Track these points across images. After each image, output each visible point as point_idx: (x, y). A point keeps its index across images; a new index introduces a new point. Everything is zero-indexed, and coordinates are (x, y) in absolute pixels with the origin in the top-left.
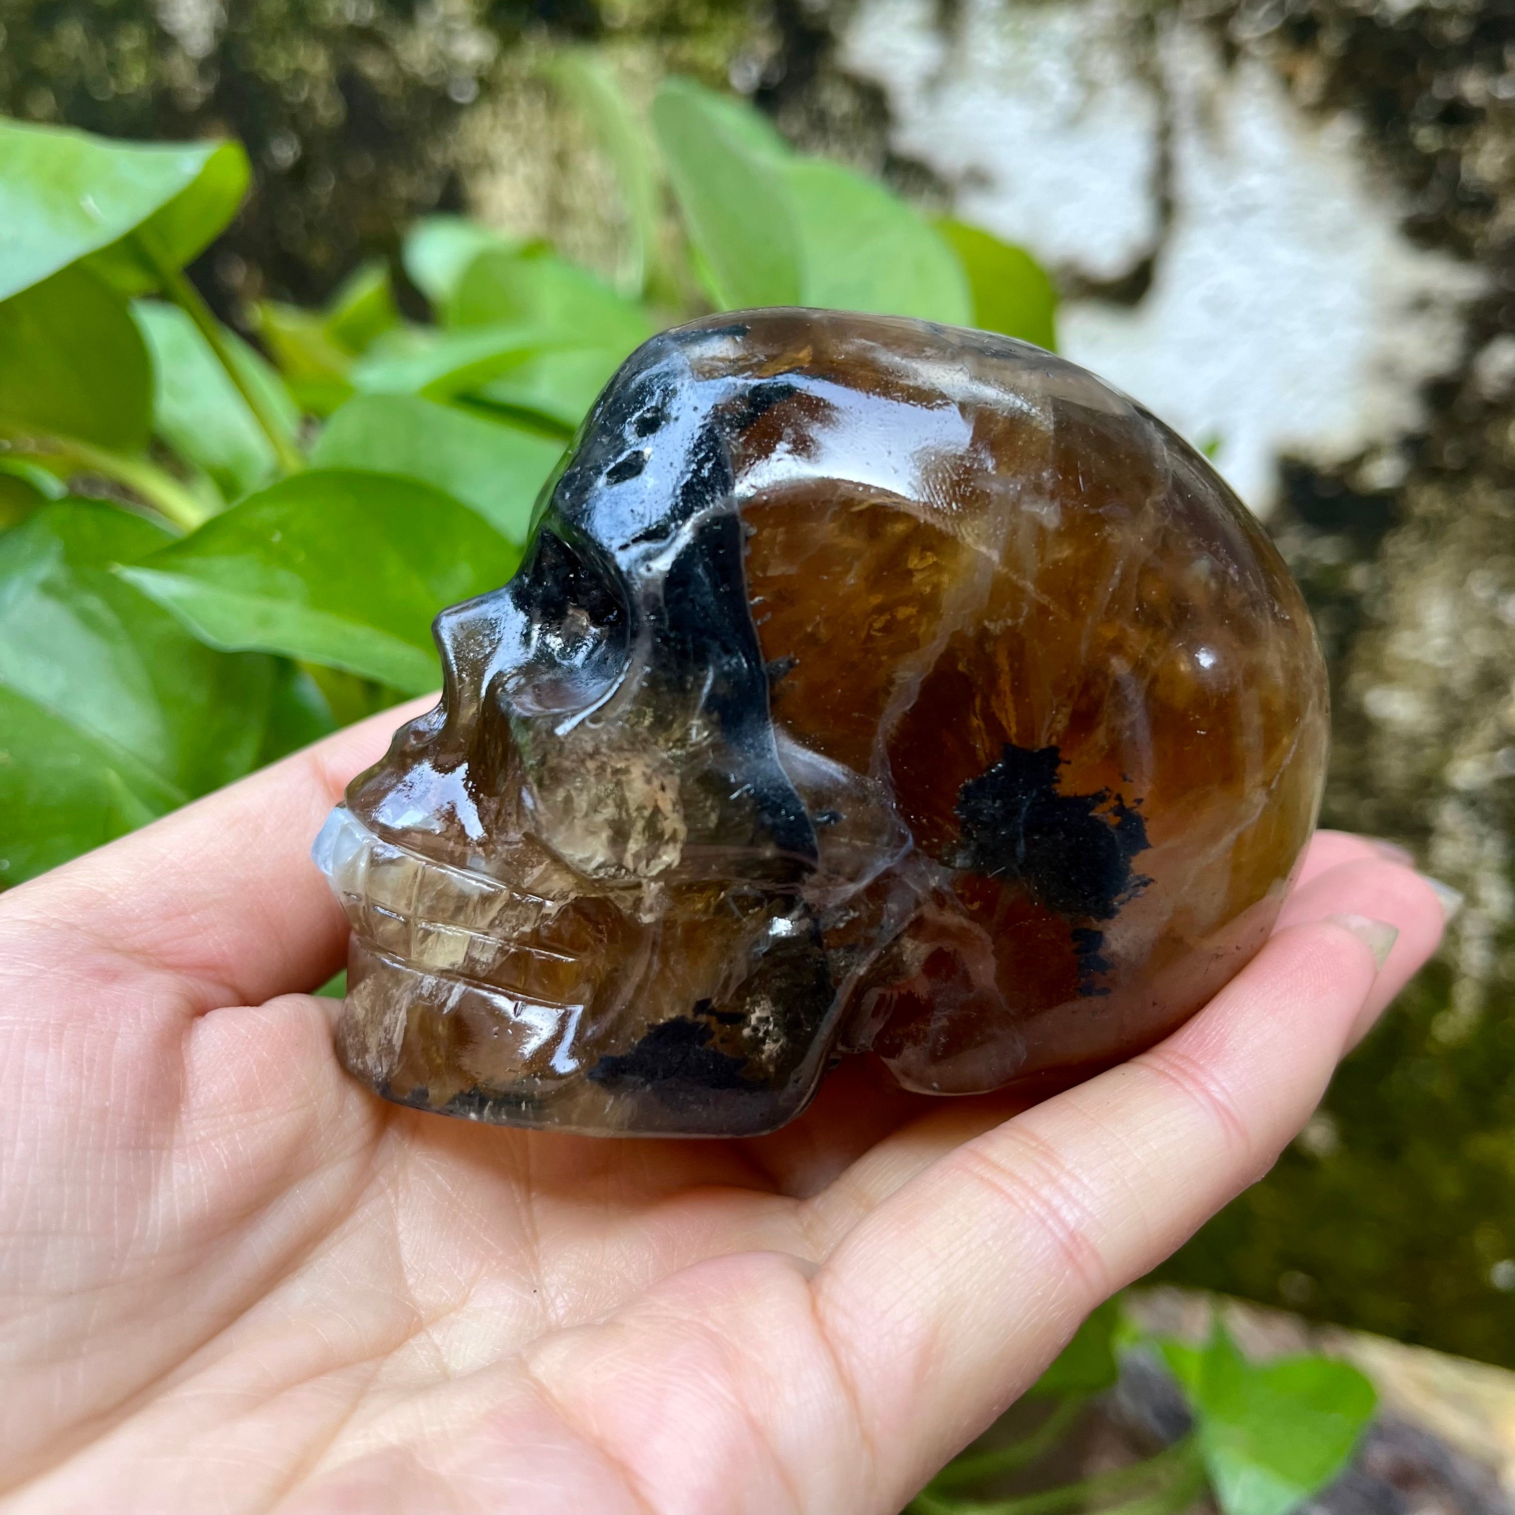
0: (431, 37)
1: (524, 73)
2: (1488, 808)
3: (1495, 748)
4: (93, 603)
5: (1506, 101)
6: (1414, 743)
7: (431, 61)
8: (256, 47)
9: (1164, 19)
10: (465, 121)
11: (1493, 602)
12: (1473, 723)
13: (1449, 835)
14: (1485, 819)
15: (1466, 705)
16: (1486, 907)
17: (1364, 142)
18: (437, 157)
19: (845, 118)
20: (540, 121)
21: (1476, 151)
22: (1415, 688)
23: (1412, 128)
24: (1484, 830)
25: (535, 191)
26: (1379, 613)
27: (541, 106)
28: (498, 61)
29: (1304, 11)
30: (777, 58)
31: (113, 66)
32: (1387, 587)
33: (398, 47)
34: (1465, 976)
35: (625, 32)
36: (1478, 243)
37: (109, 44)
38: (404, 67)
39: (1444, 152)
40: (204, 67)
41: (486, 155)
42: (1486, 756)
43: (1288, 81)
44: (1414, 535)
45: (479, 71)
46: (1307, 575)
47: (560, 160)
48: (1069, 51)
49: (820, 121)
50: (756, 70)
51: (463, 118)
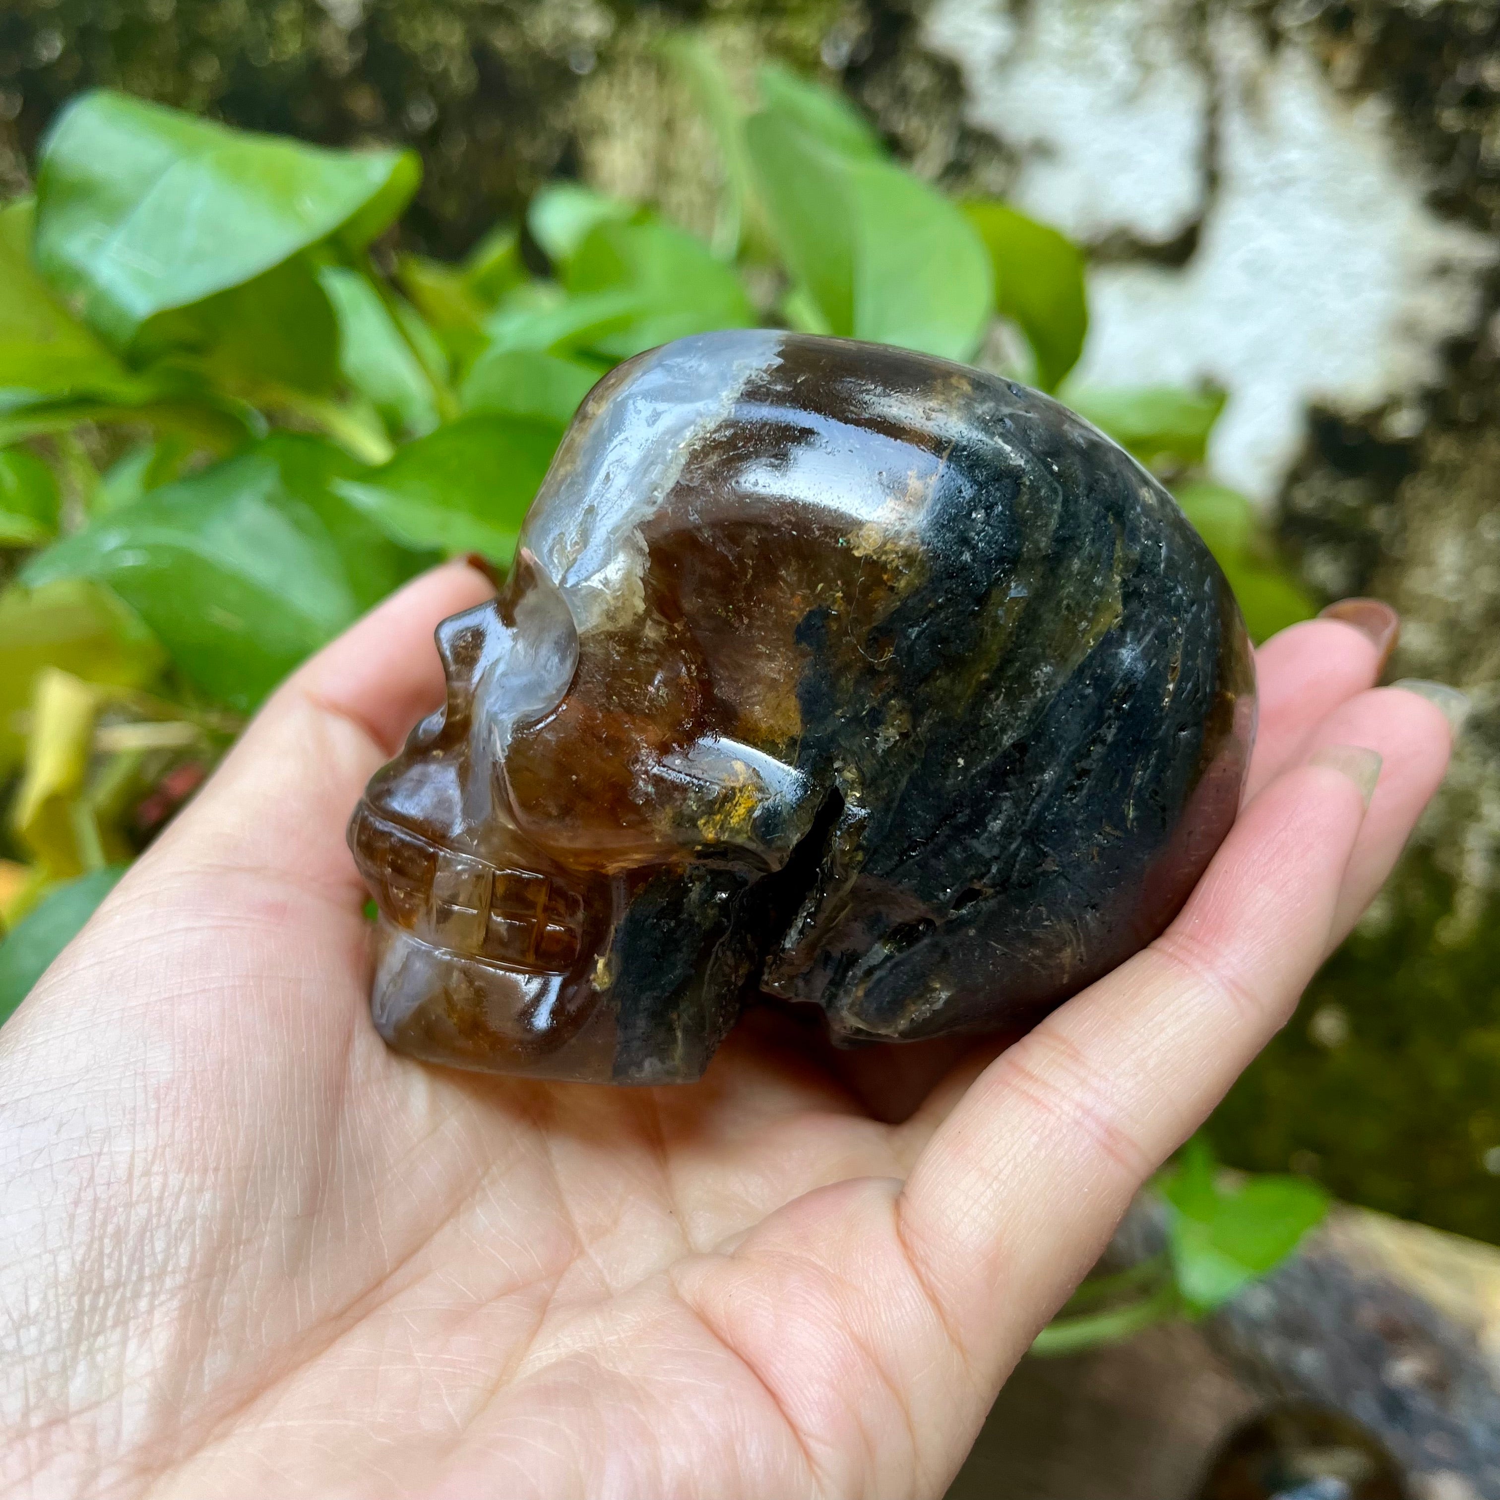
0: (555, 14)
1: (637, 49)
2: (1491, 732)
7: (556, 37)
8: (400, 21)
10: (585, 92)
12: (1480, 654)
14: (1489, 741)
15: (1474, 637)
16: (1487, 822)
17: (1395, 121)
18: (558, 122)
19: (924, 93)
20: (651, 91)
21: (1494, 131)
22: (1429, 620)
23: (1437, 110)
24: (1488, 751)
25: (644, 155)
26: (1396, 551)
27: (651, 78)
28: (615, 36)
29: (1342, 2)
30: (864, 37)
31: (272, 34)
32: (1404, 528)
33: (526, 23)
34: (1466, 885)
35: (729, 13)
36: (1494, 215)
37: (268, 17)
38: (531, 41)
39: (1466, 132)
40: (353, 38)
41: (601, 121)
42: (1490, 684)
43: (1325, 66)
44: (1430, 481)
45: (597, 46)
46: (1332, 516)
47: (668, 127)
48: (1128, 35)
49: (902, 96)
50: (845, 49)
51: (583, 89)
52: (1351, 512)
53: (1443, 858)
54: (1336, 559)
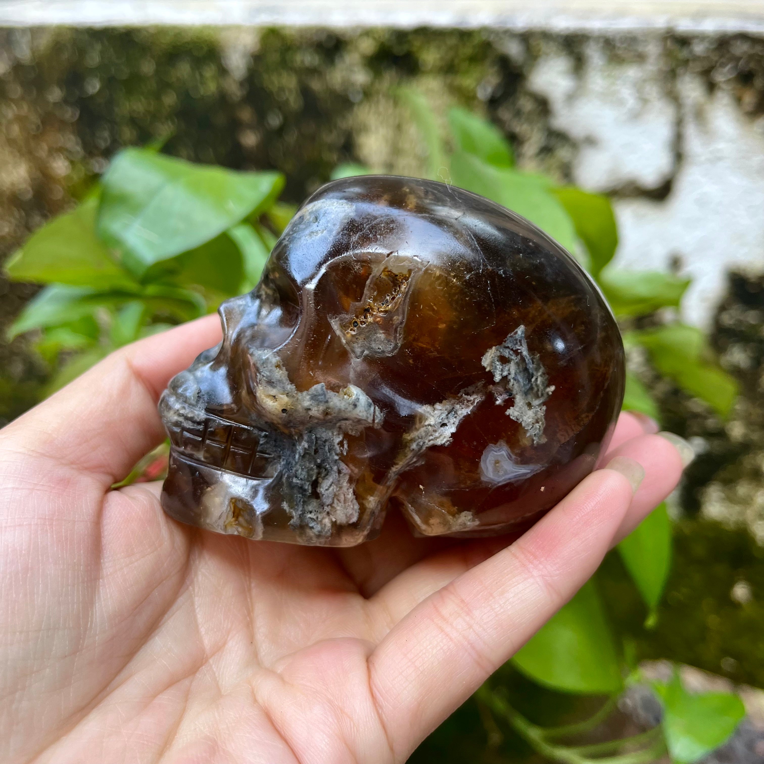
0: (343, 72)
7: (343, 84)
8: (265, 76)
9: (680, 71)
10: (356, 110)
18: (343, 125)
19: (529, 112)
20: (390, 111)
25: (386, 142)
27: (391, 103)
28: (372, 84)
29: (747, 69)
30: (498, 86)
31: (202, 82)
33: (328, 77)
35: (430, 72)
37: (200, 74)
38: (330, 85)
40: (242, 84)
41: (364, 124)
43: (739, 100)
45: (363, 88)
46: (743, 329)
47: (399, 128)
48: (635, 85)
49: (518, 113)
50: (489, 90)
51: (355, 108)
52: (753, 327)
54: (745, 351)
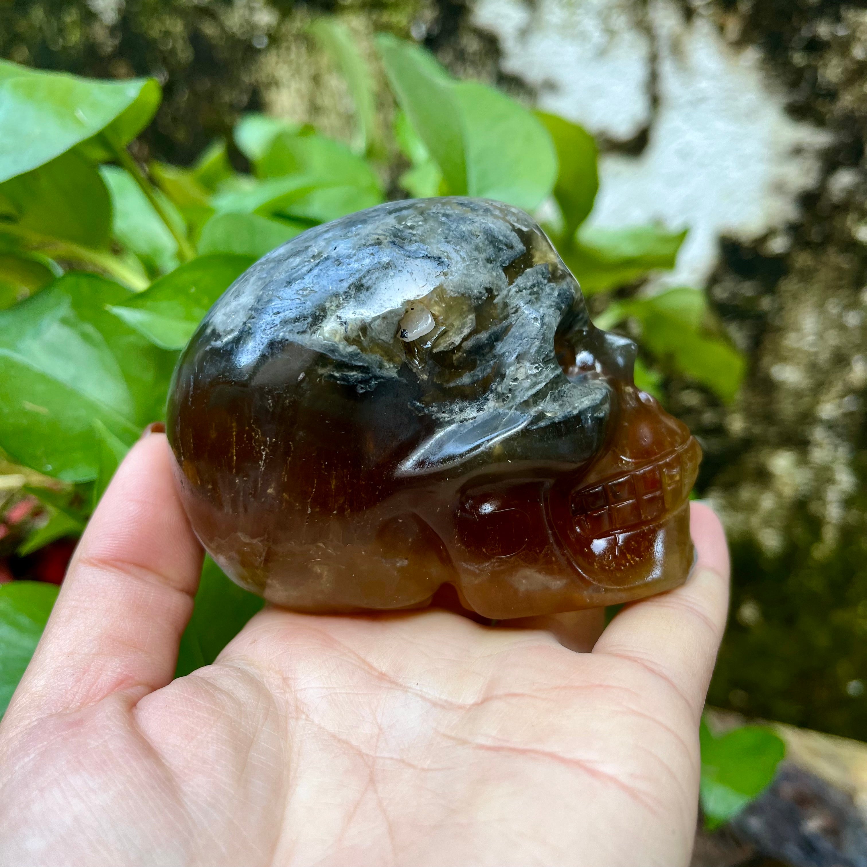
0: (241, 12)
1: (294, 31)
2: (839, 430)
3: (842, 396)
4: (89, 329)
5: (842, 37)
6: (798, 394)
7: (241, 26)
8: (143, 19)
10: (263, 59)
11: (840, 315)
12: (831, 383)
13: (819, 445)
14: (839, 435)
15: (827, 373)
16: (839, 484)
17: (764, 61)
18: (246, 79)
19: (474, 54)
20: (304, 57)
21: (825, 65)
22: (799, 364)
23: (790, 54)
24: (838, 442)
25: (302, 97)
26: (777, 322)
27: (303, 50)
28: (279, 25)
30: (436, 21)
31: (61, 31)
32: (781, 309)
33: (222, 18)
34: (829, 523)
35: (351, 8)
36: (828, 117)
37: (59, 19)
38: (227, 29)
39: (808, 66)
40: (113, 30)
41: (273, 77)
42: (837, 401)
43: (721, 29)
44: (795, 280)
45: (268, 30)
46: (737, 303)
47: (316, 79)
48: (599, 14)
49: (461, 55)
50: (424, 29)
51: (260, 57)
52: (749, 300)
53: (814, 507)
54: (741, 329)
